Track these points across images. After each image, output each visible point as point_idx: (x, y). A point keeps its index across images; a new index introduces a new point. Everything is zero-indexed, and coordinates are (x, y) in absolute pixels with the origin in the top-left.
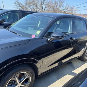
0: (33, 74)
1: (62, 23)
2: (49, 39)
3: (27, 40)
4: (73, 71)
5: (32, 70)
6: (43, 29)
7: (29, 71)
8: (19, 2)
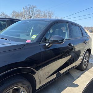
0: (29, 88)
1: (58, 29)
2: (47, 44)
3: (22, 44)
4: (74, 83)
5: (28, 84)
6: (38, 34)
7: (25, 85)
8: (5, 14)
